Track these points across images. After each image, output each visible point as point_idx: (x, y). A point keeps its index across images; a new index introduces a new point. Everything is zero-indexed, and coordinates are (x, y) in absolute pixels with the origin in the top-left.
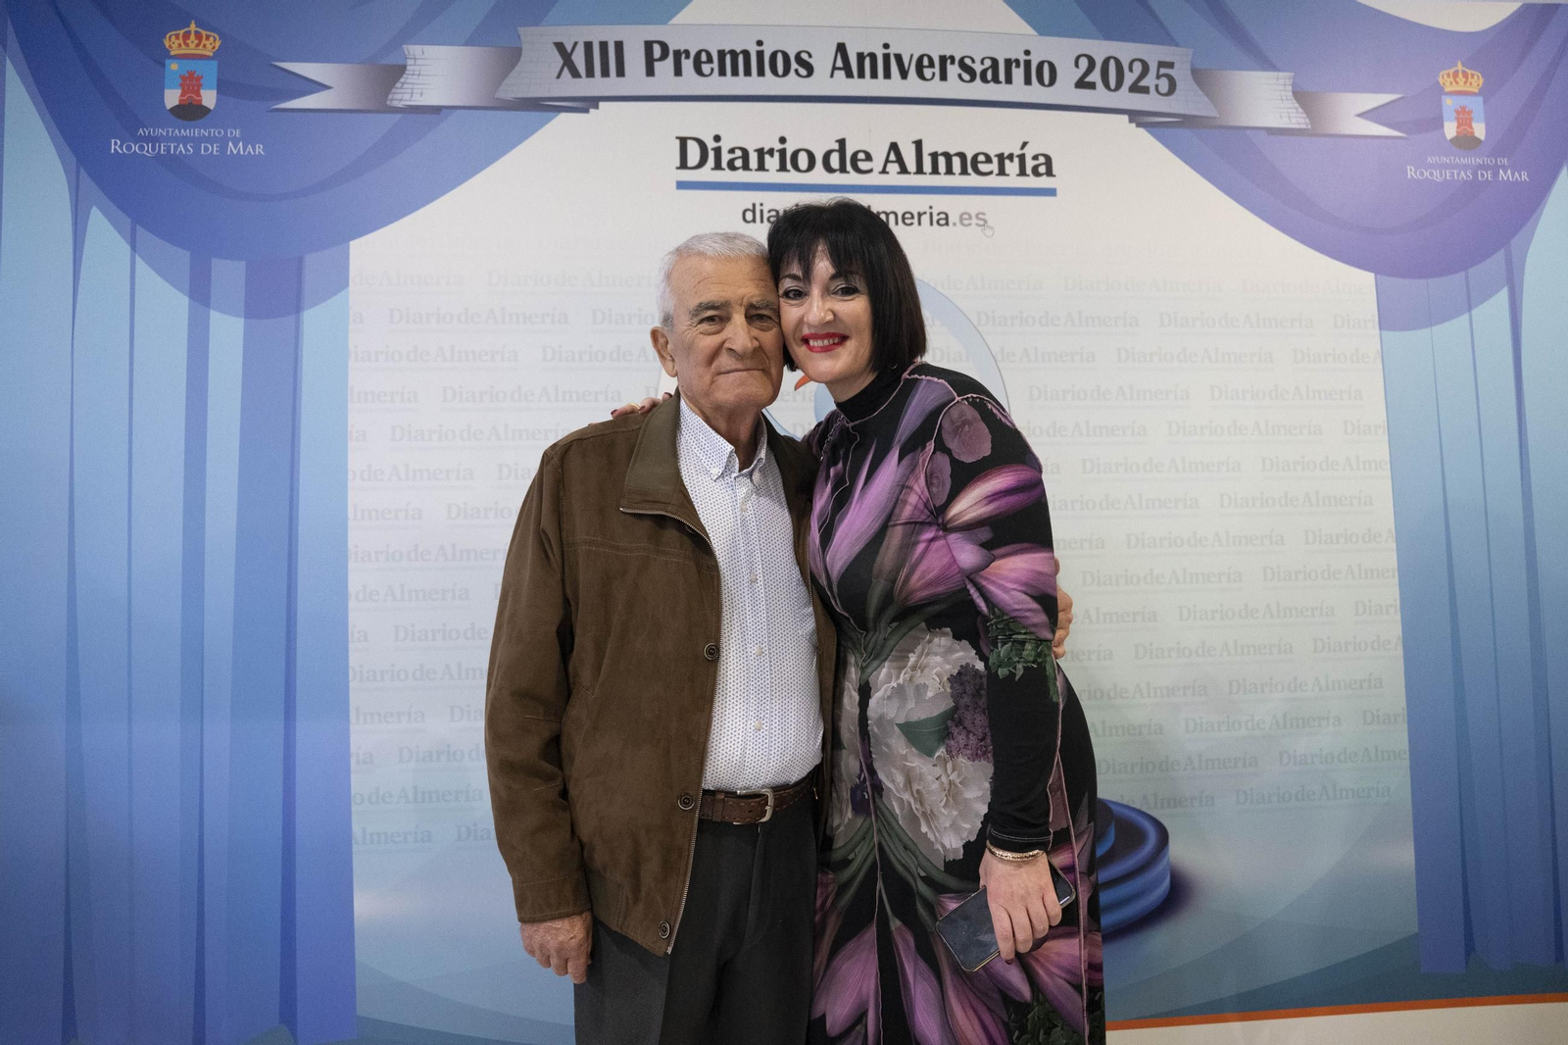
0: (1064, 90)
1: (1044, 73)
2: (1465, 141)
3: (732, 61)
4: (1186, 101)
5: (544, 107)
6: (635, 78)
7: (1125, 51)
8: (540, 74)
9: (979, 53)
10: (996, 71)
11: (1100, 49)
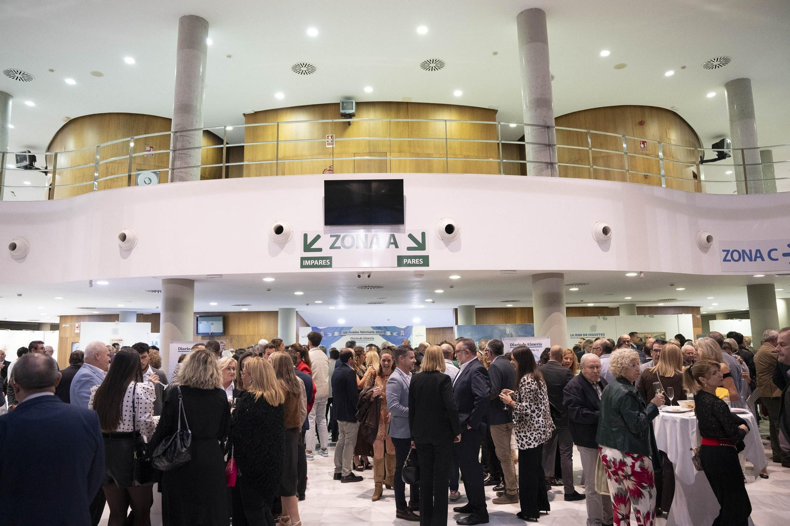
0: (375, 333)
1: (374, 332)
2: (402, 336)
3: (354, 332)
4: (383, 334)
5: (343, 336)
6: (348, 334)
7: (379, 331)
8: (342, 334)
9: (369, 331)
10: (371, 332)
11: (378, 330)
